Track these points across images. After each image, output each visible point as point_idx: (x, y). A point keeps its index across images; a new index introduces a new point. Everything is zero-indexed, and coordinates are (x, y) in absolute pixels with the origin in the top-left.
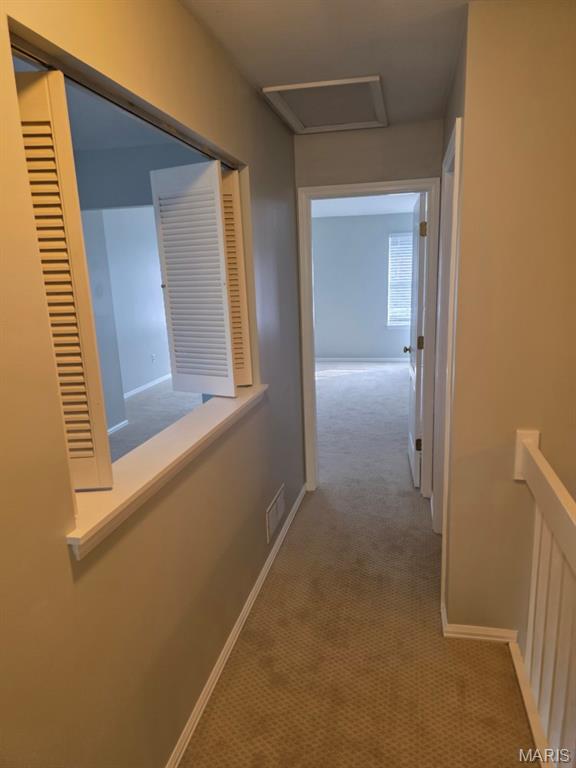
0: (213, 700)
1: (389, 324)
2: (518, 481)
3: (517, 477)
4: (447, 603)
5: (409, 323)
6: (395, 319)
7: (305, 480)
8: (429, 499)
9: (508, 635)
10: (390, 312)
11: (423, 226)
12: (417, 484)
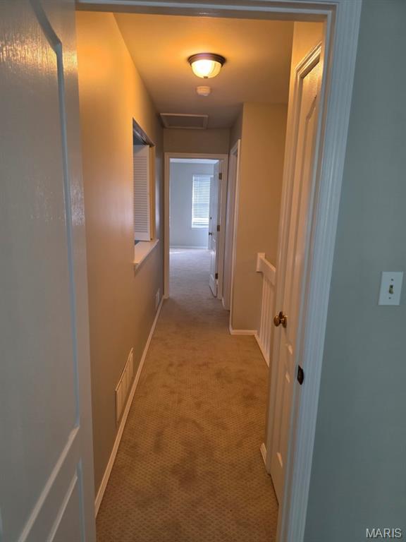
0: (148, 352)
1: (193, 226)
2: (258, 272)
3: (258, 270)
4: (232, 324)
5: (208, 227)
6: (195, 224)
7: (163, 294)
8: (221, 300)
9: (254, 332)
10: (194, 220)
11: (220, 175)
12: (215, 295)
